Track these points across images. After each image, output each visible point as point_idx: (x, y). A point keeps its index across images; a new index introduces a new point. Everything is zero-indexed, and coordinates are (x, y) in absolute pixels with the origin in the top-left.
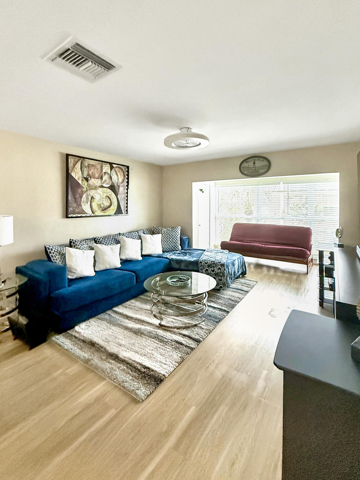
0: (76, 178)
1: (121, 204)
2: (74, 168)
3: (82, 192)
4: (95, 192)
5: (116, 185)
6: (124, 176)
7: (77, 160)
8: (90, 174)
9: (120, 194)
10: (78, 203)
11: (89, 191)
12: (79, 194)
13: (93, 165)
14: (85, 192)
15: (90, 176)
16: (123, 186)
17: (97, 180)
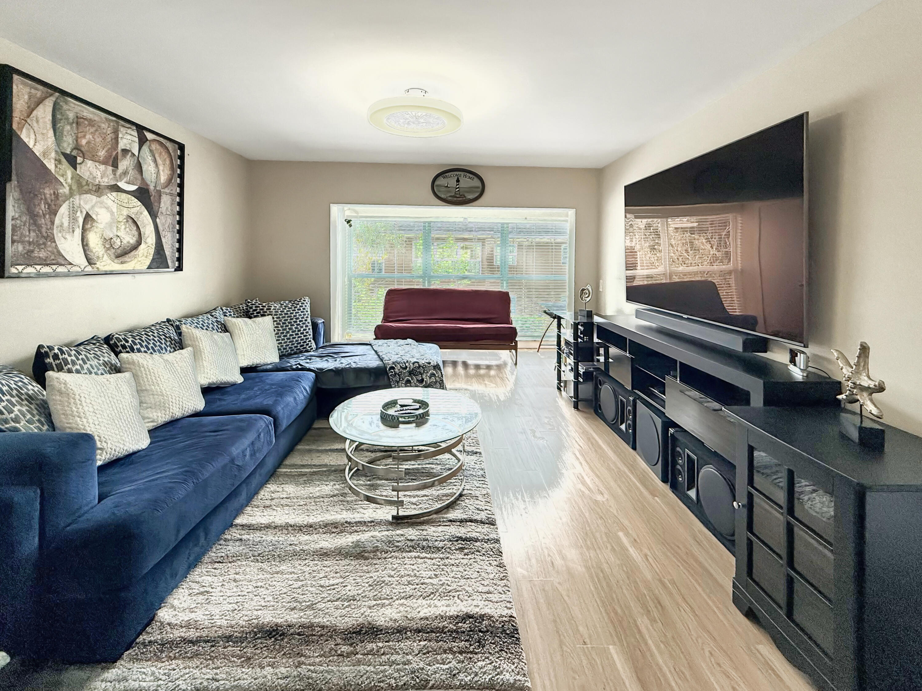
0: (38, 150)
1: (164, 240)
2: (28, 116)
3: (57, 196)
4: (96, 203)
5: (152, 188)
6: (172, 169)
7: (39, 94)
8: (82, 146)
9: (162, 213)
10: (44, 230)
11: (77, 197)
12: (46, 203)
13: (91, 123)
14: (67, 198)
15: (82, 152)
16: (171, 194)
17: (102, 167)
